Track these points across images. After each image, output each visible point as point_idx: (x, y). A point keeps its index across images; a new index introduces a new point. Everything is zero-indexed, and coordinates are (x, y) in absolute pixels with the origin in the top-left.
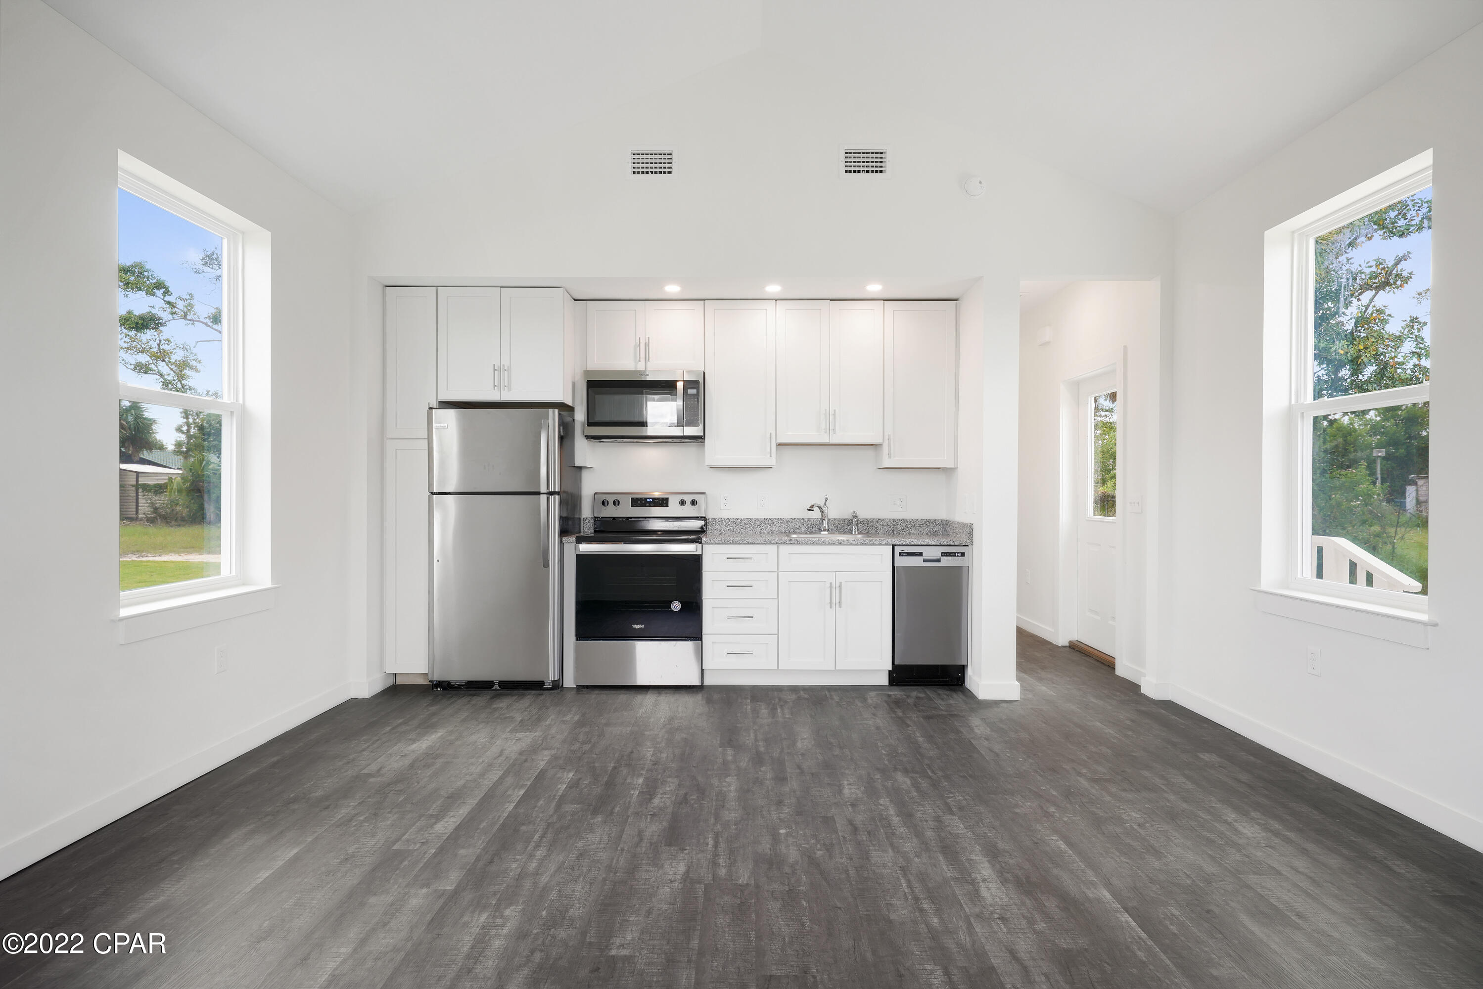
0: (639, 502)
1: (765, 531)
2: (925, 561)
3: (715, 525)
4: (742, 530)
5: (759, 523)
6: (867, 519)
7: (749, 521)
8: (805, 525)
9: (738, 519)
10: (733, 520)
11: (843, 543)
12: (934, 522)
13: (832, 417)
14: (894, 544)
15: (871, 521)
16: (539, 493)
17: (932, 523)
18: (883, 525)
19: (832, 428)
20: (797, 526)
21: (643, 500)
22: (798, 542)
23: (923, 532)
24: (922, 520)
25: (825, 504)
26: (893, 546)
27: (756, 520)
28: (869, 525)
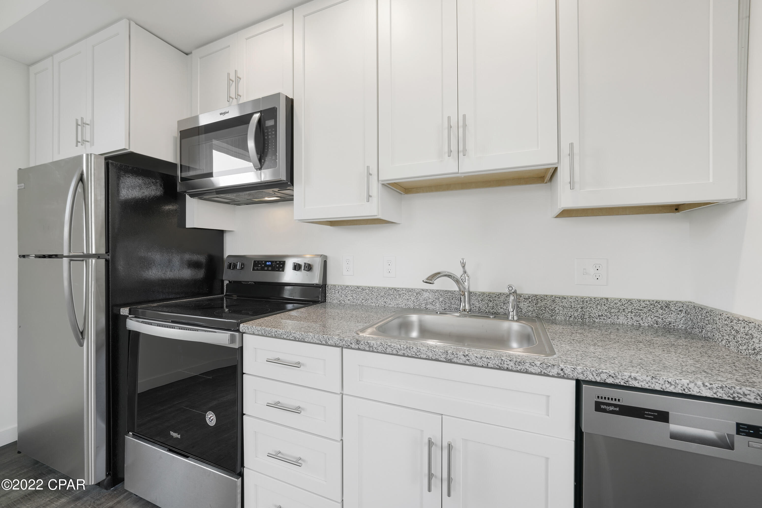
0: (259, 265)
1: (390, 304)
2: (674, 436)
3: (335, 293)
4: (363, 301)
5: (382, 294)
6: (536, 296)
7: (371, 289)
8: (441, 299)
9: (358, 287)
10: (353, 289)
11: (455, 360)
12: (667, 305)
13: (461, 130)
14: (581, 377)
15: (544, 298)
16: (62, 256)
17: (662, 308)
18: (564, 307)
19: (461, 148)
20: (430, 300)
21: (263, 264)
22: (370, 347)
23: (641, 322)
24: (639, 301)
25: (465, 272)
26: (579, 383)
27: (379, 289)
28: (539, 305)
